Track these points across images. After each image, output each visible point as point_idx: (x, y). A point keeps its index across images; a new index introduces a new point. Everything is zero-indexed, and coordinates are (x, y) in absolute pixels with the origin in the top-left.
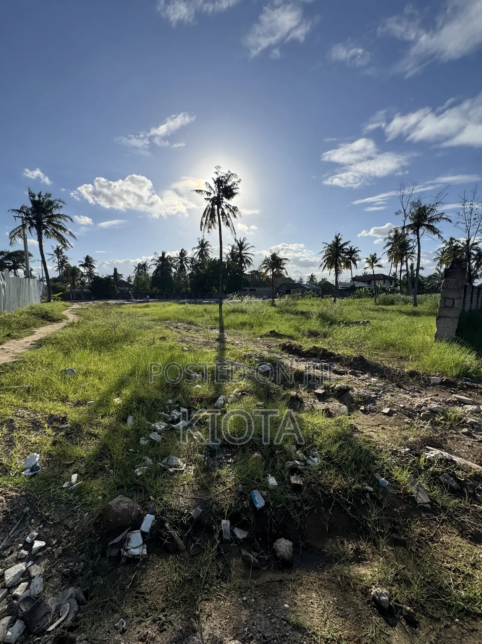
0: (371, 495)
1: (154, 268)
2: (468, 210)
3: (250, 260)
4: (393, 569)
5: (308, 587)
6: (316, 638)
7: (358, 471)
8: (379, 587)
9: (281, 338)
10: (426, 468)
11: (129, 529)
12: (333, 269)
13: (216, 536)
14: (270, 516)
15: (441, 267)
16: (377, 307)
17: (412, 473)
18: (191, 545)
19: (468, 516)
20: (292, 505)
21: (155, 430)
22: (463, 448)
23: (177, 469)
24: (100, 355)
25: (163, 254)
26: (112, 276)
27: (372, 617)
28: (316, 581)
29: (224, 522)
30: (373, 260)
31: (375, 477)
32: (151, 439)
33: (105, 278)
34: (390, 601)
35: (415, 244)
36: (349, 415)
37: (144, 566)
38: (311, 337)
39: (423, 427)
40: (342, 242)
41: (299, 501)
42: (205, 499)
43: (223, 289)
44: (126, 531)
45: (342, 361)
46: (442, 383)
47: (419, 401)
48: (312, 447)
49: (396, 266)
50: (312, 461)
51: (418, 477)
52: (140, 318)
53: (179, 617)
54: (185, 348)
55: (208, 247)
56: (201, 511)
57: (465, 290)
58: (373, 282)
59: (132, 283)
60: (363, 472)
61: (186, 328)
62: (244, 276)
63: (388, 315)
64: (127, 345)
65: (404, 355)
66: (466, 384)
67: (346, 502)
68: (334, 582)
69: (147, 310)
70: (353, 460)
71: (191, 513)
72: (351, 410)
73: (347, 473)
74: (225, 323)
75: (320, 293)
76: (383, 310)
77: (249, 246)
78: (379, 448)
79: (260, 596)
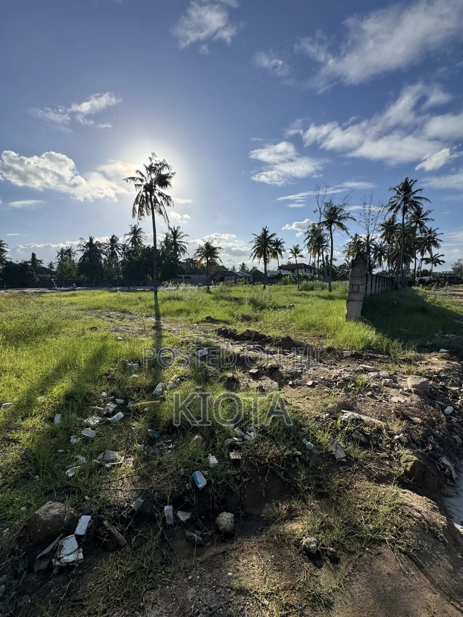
0: (300, 459)
1: (81, 254)
2: (367, 212)
3: (184, 248)
4: (319, 519)
5: (249, 552)
6: (257, 596)
7: (288, 439)
8: (308, 537)
9: (216, 323)
10: (342, 428)
11: (61, 535)
12: (262, 259)
13: (159, 524)
14: (212, 493)
15: (349, 258)
16: (300, 293)
17: (332, 434)
18: (133, 538)
19: (373, 463)
20: (232, 479)
21: (88, 426)
22: (369, 409)
23: (115, 463)
24: (16, 350)
25: (91, 240)
26: (29, 262)
27: (304, 564)
28: (255, 545)
29: (166, 508)
30: (296, 251)
31: (302, 442)
32: (84, 436)
33: (20, 264)
34: (317, 547)
35: (329, 238)
36: (280, 390)
37: (80, 572)
38: (244, 322)
39: (339, 394)
40: (269, 234)
41: (238, 474)
42: (146, 488)
43: (157, 277)
44: (58, 538)
45: (272, 342)
46: (352, 356)
47: (335, 372)
48: (248, 423)
49: (315, 257)
50: (249, 436)
51: (336, 437)
52: (66, 307)
53: (123, 614)
54: (119, 338)
55: (141, 234)
56: (142, 501)
57: (367, 278)
58: (296, 271)
59: (55, 270)
60: (293, 440)
61: (119, 316)
62: (179, 264)
63: (309, 300)
64: (51, 338)
65: (322, 334)
66: (369, 355)
67: (279, 468)
68: (271, 542)
69: (74, 299)
70: (284, 430)
71: (132, 505)
72: (281, 386)
73: (280, 442)
74: (161, 311)
75: (252, 281)
76: (305, 295)
77: (182, 235)
78: (305, 416)
79: (204, 571)
